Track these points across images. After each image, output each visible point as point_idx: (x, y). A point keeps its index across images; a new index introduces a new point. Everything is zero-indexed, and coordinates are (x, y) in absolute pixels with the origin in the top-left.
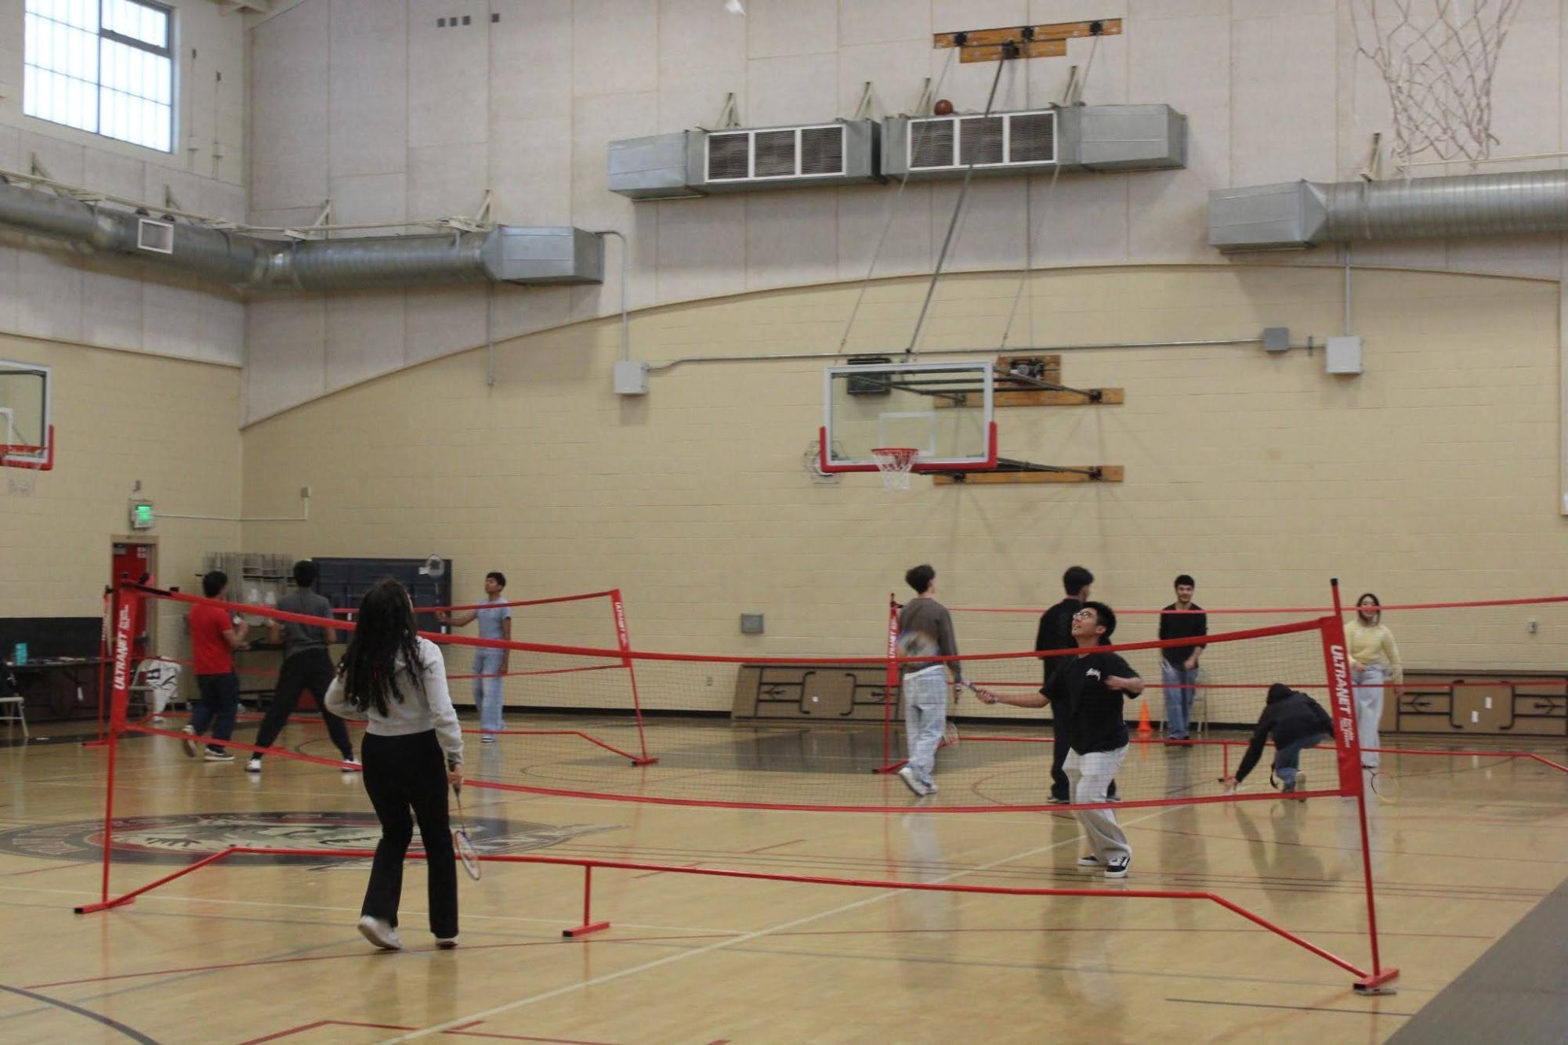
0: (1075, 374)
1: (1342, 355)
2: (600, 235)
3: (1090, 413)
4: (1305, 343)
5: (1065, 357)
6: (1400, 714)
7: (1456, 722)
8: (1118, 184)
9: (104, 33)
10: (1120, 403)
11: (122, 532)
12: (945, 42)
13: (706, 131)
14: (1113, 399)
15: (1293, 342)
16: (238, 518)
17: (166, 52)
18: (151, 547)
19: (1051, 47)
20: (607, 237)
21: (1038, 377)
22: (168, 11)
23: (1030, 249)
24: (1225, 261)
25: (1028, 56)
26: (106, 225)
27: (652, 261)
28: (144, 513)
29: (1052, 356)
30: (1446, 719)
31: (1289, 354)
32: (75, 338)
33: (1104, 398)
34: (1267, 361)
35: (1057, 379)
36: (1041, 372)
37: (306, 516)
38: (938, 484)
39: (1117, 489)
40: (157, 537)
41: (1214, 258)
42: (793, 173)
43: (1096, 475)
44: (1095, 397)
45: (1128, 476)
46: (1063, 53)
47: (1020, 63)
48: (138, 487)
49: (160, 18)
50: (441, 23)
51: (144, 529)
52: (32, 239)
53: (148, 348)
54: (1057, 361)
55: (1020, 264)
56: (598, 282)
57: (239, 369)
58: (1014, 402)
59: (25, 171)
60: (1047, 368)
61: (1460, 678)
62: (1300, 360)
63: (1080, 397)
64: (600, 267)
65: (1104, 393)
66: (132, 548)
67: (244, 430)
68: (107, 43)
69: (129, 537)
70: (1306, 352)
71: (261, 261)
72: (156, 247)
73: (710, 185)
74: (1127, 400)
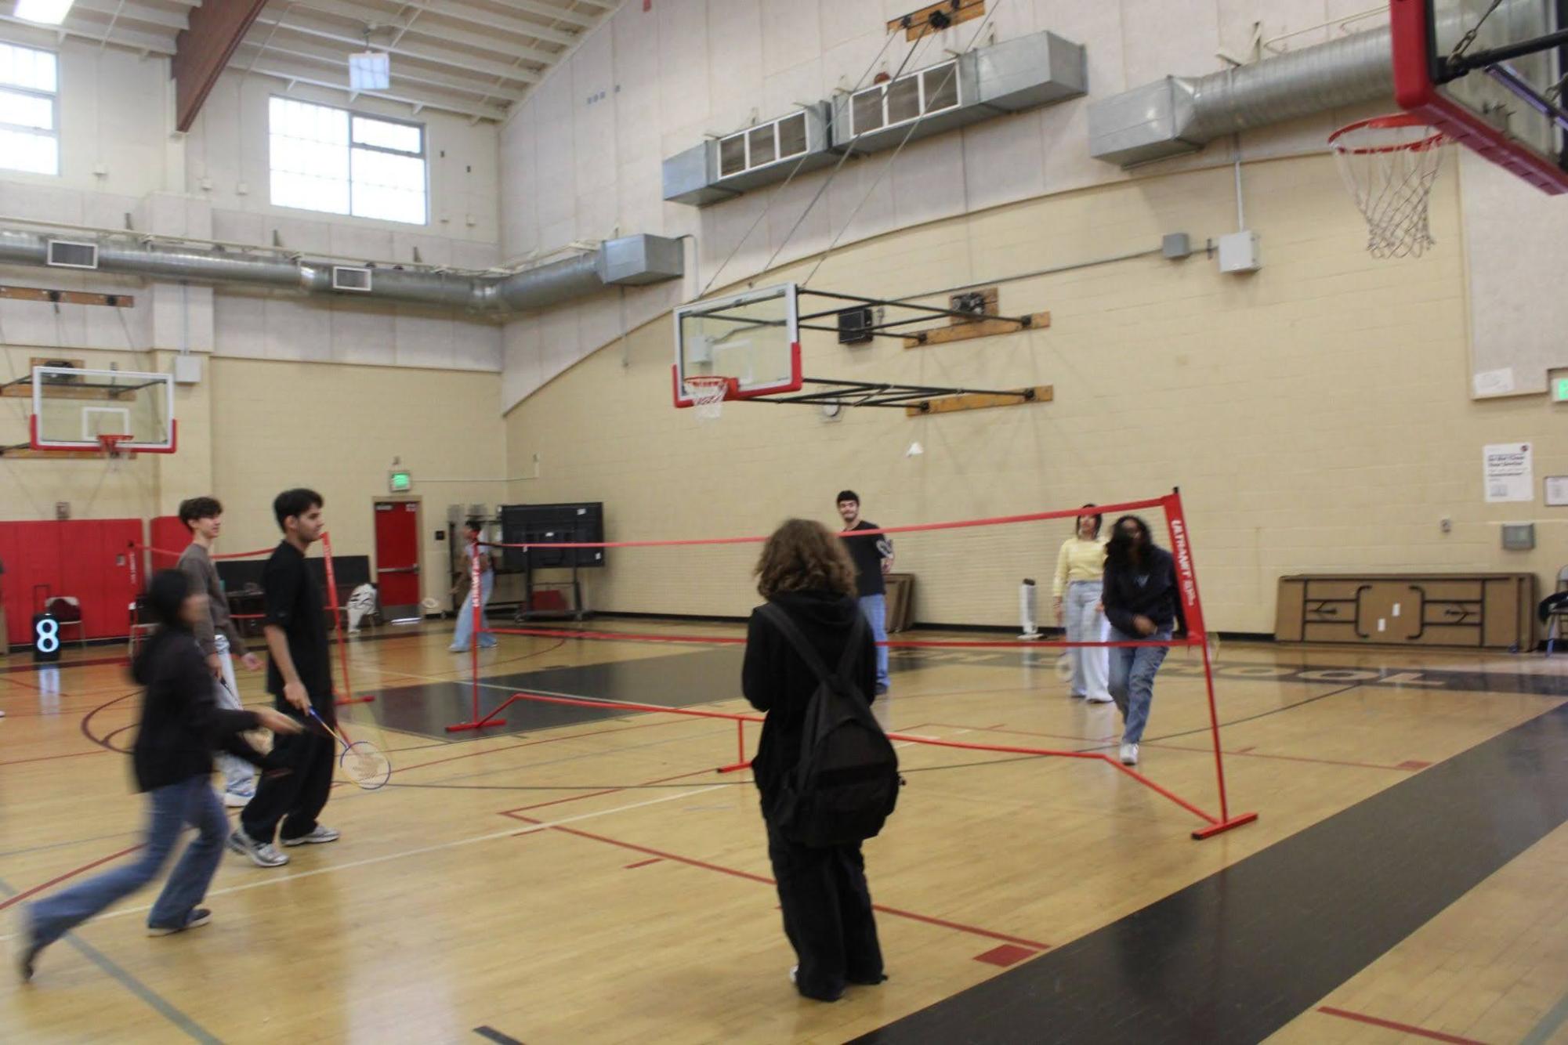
0: (1011, 304)
1: (1235, 253)
2: (680, 239)
3: (1023, 339)
4: (1203, 246)
5: (1003, 289)
6: (1305, 622)
7: (1363, 630)
8: (1032, 122)
9: (353, 145)
10: (1047, 326)
11: (384, 494)
12: (896, 27)
13: (718, 138)
14: (1041, 322)
15: (1194, 247)
16: (505, 479)
17: (421, 155)
18: (416, 503)
19: (975, 9)
20: (686, 240)
21: (978, 310)
22: (421, 126)
23: (967, 195)
24: (1125, 176)
25: (957, 22)
26: (308, 273)
27: (715, 255)
28: (401, 480)
29: (991, 290)
30: (1351, 627)
31: (1193, 258)
32: (327, 359)
33: (1034, 322)
34: (1170, 269)
35: (996, 310)
36: (982, 304)
37: (537, 475)
38: (910, 415)
39: (1047, 408)
40: (420, 497)
41: (1116, 174)
42: (773, 159)
43: (1029, 396)
44: (1026, 323)
45: (1058, 394)
46: (982, 13)
47: (950, 30)
48: (397, 462)
49: (415, 132)
50: (589, 101)
51: (406, 491)
52: (278, 291)
53: (401, 361)
54: (995, 294)
55: (960, 210)
56: (680, 276)
57: (499, 373)
58: (963, 335)
59: (269, 243)
60: (987, 301)
61: (1366, 582)
62: (1200, 263)
63: (1013, 325)
64: (681, 263)
65: (1033, 318)
66: (399, 506)
67: (506, 415)
68: (356, 151)
69: (391, 497)
70: (1206, 255)
71: (478, 293)
72: (354, 286)
73: (722, 181)
74: (1053, 324)
